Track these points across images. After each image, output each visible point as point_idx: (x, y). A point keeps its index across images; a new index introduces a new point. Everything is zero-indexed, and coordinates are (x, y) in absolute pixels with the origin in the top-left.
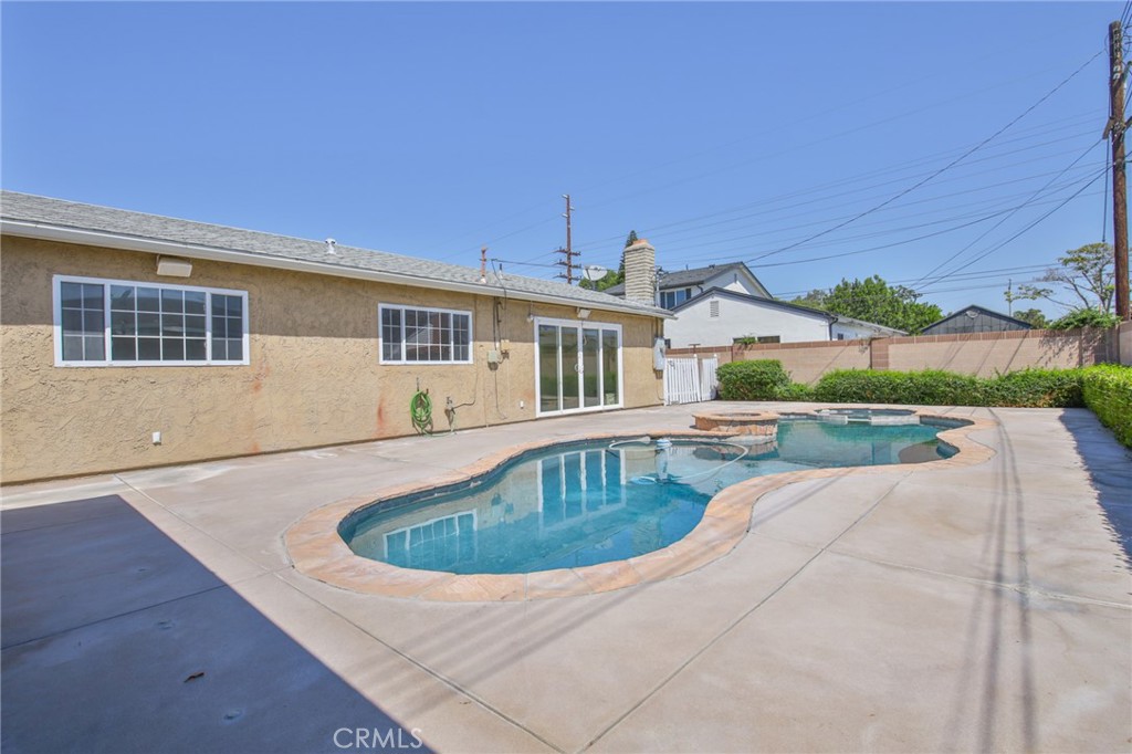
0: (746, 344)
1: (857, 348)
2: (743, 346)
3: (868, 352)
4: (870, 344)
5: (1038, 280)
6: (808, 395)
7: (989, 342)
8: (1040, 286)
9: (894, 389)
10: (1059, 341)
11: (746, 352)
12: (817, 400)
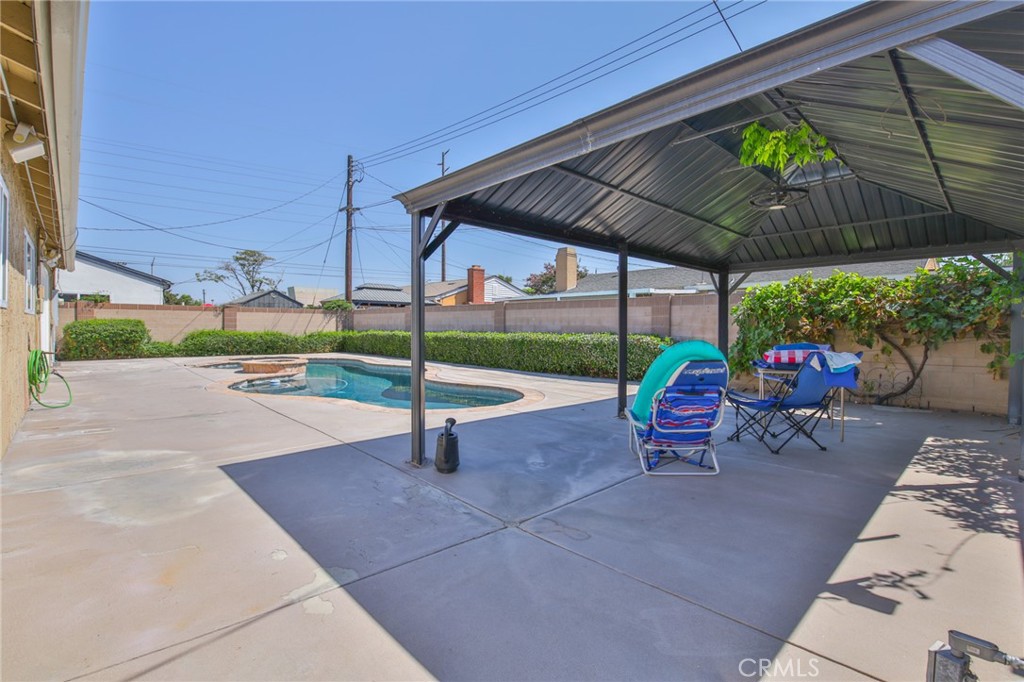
0: (96, 301)
1: (212, 313)
2: (93, 303)
3: (221, 316)
4: (223, 311)
5: (220, 268)
6: (178, 351)
7: (297, 315)
8: (220, 273)
9: (250, 344)
10: (328, 316)
11: (96, 310)
12: (187, 355)
